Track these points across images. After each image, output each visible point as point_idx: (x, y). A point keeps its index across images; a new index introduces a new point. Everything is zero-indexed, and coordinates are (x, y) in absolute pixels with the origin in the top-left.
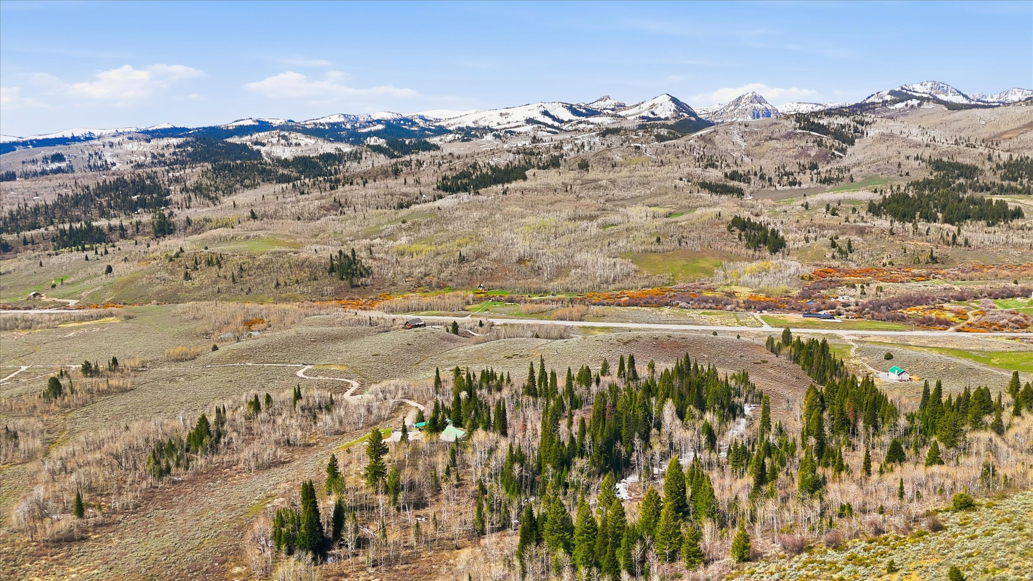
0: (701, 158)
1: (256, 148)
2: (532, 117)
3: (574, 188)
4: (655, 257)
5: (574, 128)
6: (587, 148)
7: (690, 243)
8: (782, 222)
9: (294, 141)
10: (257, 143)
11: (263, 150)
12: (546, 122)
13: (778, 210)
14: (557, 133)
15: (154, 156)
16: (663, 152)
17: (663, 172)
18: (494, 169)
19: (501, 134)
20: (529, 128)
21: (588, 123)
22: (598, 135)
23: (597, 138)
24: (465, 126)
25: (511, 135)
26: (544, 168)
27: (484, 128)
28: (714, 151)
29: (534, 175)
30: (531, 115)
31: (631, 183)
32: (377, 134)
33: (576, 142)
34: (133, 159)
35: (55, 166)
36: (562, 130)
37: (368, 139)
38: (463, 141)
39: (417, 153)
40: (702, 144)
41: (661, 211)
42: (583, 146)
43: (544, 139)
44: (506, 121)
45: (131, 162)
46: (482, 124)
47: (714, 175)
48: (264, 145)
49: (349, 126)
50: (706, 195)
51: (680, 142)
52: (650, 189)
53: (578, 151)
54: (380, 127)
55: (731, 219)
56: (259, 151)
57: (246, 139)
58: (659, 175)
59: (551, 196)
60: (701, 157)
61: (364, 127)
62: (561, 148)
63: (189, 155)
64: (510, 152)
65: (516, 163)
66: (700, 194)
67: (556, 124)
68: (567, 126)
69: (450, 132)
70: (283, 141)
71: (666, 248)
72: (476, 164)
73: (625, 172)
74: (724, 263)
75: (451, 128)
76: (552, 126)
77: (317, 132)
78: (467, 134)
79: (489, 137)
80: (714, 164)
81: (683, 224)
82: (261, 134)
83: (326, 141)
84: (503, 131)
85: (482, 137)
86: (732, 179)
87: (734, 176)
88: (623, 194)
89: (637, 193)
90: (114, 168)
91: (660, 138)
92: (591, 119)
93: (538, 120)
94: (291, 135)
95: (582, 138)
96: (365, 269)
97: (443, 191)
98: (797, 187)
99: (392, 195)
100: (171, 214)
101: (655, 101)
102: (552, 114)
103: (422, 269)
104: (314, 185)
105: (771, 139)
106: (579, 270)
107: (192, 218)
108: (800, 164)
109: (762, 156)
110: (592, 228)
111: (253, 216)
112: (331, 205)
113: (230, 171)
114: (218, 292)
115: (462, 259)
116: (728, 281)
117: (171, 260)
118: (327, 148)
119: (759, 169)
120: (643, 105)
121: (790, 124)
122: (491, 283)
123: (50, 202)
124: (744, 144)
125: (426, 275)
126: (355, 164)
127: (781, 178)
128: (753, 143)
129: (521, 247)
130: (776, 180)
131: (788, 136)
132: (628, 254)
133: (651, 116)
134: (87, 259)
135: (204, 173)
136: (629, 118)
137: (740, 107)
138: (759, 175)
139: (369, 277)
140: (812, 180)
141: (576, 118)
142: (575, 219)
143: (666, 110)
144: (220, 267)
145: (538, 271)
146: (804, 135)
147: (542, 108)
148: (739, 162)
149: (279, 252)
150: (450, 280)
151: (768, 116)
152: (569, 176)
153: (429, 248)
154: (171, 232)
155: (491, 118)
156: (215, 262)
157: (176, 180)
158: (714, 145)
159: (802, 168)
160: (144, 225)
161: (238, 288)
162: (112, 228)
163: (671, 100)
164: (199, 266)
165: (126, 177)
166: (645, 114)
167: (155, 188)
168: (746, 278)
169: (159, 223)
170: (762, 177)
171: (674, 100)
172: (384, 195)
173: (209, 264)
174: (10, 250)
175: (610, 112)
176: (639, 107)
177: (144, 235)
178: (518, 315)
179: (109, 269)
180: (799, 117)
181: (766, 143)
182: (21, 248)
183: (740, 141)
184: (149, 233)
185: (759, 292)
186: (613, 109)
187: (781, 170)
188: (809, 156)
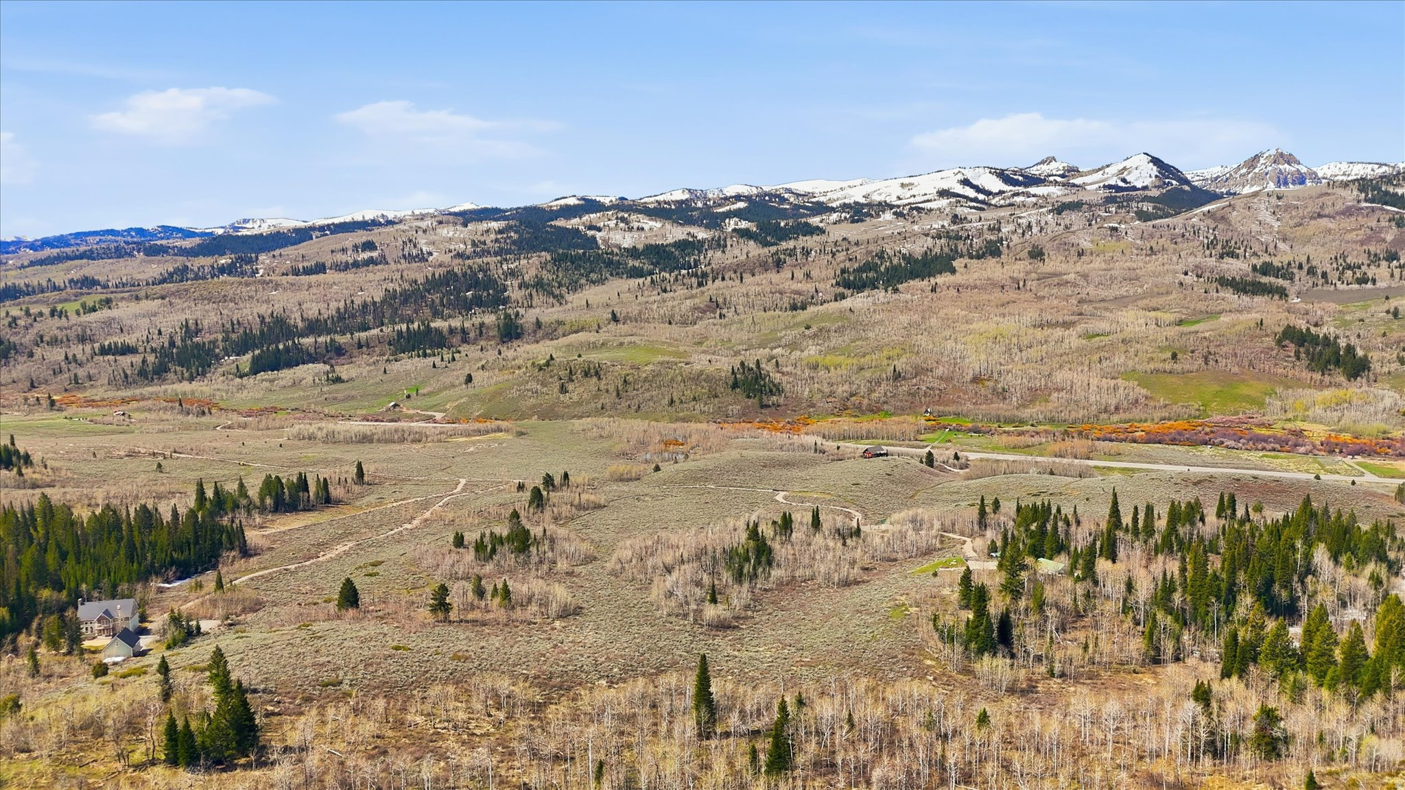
0: (1212, 244)
1: (590, 233)
2: (946, 188)
3: (1029, 283)
4: (1170, 379)
5: (1008, 202)
6: (1035, 230)
7: (1223, 362)
8: (1359, 336)
9: (636, 225)
10: (591, 227)
11: (598, 235)
12: (966, 194)
13: (1348, 317)
14: (984, 209)
15: (474, 244)
16: (1152, 236)
17: (1154, 264)
18: (908, 258)
19: (905, 212)
20: (944, 202)
21: (1028, 195)
22: (1050, 211)
23: (1050, 216)
24: (852, 202)
25: (919, 212)
26: (979, 257)
27: (880, 204)
28: (1230, 234)
29: (966, 266)
30: (945, 185)
31: (1113, 279)
32: (738, 214)
33: (1019, 221)
34: (452, 247)
35: (366, 255)
36: (991, 205)
37: (727, 221)
38: (853, 222)
39: (796, 239)
40: (1209, 222)
41: (1168, 317)
42: (1030, 227)
43: (969, 218)
44: (909, 194)
45: (450, 251)
46: (876, 198)
47: (1236, 267)
48: (599, 230)
49: (700, 205)
50: (1228, 295)
51: (1178, 220)
52: (1141, 287)
53: (1023, 234)
54: (741, 205)
55: (1281, 330)
56: (594, 238)
57: (574, 222)
58: (1150, 267)
59: (997, 295)
60: (1212, 242)
61: (720, 205)
62: (999, 230)
63: (514, 243)
64: (927, 235)
65: (937, 250)
66: (1221, 294)
67: (981, 197)
68: (997, 199)
69: (833, 210)
70: (622, 225)
71: (1187, 367)
72: (883, 252)
73: (1098, 263)
74: (1279, 390)
75: (834, 205)
76: (975, 200)
77: (660, 212)
78: (858, 212)
79: (888, 216)
80: (1233, 252)
81: (1207, 335)
82: (592, 216)
83: (675, 225)
84: (908, 207)
85: (878, 216)
86: (1265, 274)
87: (1266, 269)
88: (1104, 293)
89: (1123, 292)
90: (431, 258)
91: (1143, 216)
92: (1033, 190)
93: (955, 191)
94: (632, 217)
95: (1028, 216)
96: (775, 385)
97: (845, 288)
98: (1369, 285)
99: (781, 293)
100: (517, 314)
101: (1127, 164)
102: (975, 182)
103: (846, 387)
104: (676, 280)
105: (1320, 216)
106: (1063, 394)
107: (543, 319)
108: (1369, 253)
109: (1307, 241)
110: (1072, 339)
111: (615, 318)
112: (706, 306)
113: (573, 263)
114: (602, 408)
115: (897, 376)
116: (1290, 415)
117: (540, 369)
118: (677, 233)
119: (1304, 259)
120: (1107, 170)
121: (1351, 196)
122: (941, 408)
123: (377, 299)
124: (1276, 225)
125: (852, 395)
126: (719, 254)
127: (1342, 273)
128: (1292, 223)
129: (975, 362)
130: (1332, 277)
131: (1348, 212)
132: (1129, 374)
133: (1121, 184)
134: (434, 366)
135: (543, 266)
136: (1088, 188)
137: (1257, 170)
138: (1306, 268)
139: (780, 395)
140: (1392, 276)
141: (1011, 188)
142: (1041, 326)
143: (1143, 175)
144: (599, 379)
145: (1003, 394)
146: (1373, 210)
147: (960, 177)
148: (1271, 249)
149: (668, 363)
150: (885, 402)
151: (1302, 182)
152: (1018, 269)
153: (849, 361)
154: (518, 336)
155: (888, 191)
156: (593, 372)
157: (512, 273)
158: (1230, 225)
159: (1375, 259)
160: (488, 328)
161: (625, 404)
162: (452, 331)
163: (1151, 161)
164: (574, 377)
165: (456, 270)
166: (1112, 182)
167: (490, 283)
168: (1318, 410)
169: (506, 325)
170: (1312, 271)
171: (1156, 161)
172: (771, 292)
173: (586, 374)
174: (344, 355)
175: (1059, 179)
176: (1101, 172)
177: (488, 339)
178: (995, 449)
179: (469, 379)
180: (1363, 184)
181: (1313, 222)
182: (355, 352)
183: (1270, 219)
184: (494, 337)
185: (1341, 431)
186: (1063, 176)
187: (1340, 261)
188: (1384, 240)
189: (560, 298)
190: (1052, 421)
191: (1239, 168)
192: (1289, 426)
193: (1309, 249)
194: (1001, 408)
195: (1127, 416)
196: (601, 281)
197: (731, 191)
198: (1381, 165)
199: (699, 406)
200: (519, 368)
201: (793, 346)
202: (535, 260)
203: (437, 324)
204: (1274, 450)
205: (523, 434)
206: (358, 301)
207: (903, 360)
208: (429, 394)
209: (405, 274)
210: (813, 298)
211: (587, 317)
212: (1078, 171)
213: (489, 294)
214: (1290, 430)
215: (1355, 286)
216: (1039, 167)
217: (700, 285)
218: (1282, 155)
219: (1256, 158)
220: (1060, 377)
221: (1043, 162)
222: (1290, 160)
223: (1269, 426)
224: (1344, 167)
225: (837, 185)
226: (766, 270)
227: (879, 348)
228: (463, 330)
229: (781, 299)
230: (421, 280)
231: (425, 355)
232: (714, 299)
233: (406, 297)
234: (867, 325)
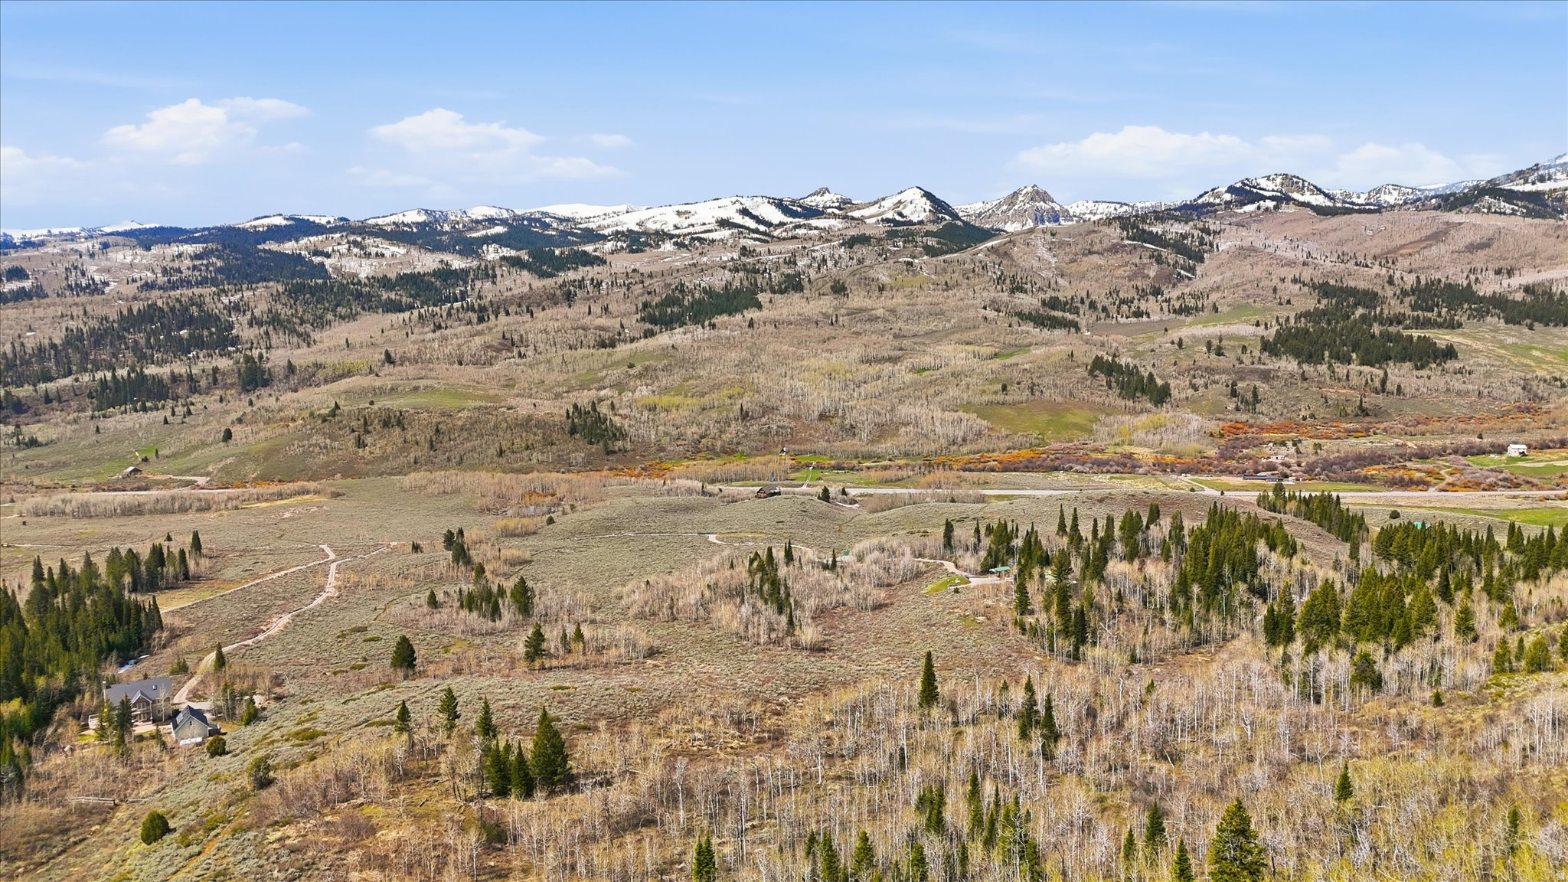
0: (1000, 280)
1: (317, 260)
2: (725, 217)
3: (840, 319)
4: (1006, 410)
5: (790, 234)
6: (830, 264)
7: (1047, 394)
8: (1154, 365)
9: (374, 250)
10: (317, 253)
11: (328, 262)
12: (747, 225)
13: (1140, 348)
14: (768, 242)
15: (165, 271)
16: (945, 271)
17: (952, 299)
18: (709, 292)
19: (687, 242)
20: (725, 233)
21: (810, 227)
22: (841, 245)
23: (842, 250)
24: (625, 229)
25: (701, 244)
26: (782, 292)
27: (657, 233)
28: (1014, 269)
29: (771, 301)
30: (724, 214)
31: (919, 314)
32: (497, 239)
33: (814, 254)
34: (136, 276)
35: (15, 285)
36: (773, 237)
37: (485, 247)
38: (632, 251)
39: (576, 269)
40: (994, 257)
41: (986, 350)
42: (824, 261)
43: (758, 250)
44: (686, 223)
45: (134, 281)
46: (652, 226)
47: (1028, 301)
48: (328, 256)
49: (447, 228)
50: (1029, 327)
51: (966, 255)
52: (949, 321)
53: (819, 268)
54: (499, 229)
55: (1090, 361)
56: (322, 265)
57: (289, 247)
58: (952, 302)
59: (814, 331)
60: (1000, 278)
61: (471, 229)
62: (796, 264)
63: (219, 270)
64: (724, 268)
65: (736, 284)
66: (1024, 328)
67: (762, 228)
68: (779, 231)
69: (604, 238)
70: (355, 250)
71: (1017, 398)
72: (682, 285)
73: (899, 300)
74: (1102, 417)
75: (606, 232)
76: (756, 231)
77: (398, 235)
78: (637, 241)
79: (668, 246)
80: (1022, 288)
81: (1027, 366)
82: (312, 239)
83: (422, 251)
84: (688, 237)
85: (658, 246)
86: (1053, 308)
87: (1054, 303)
88: (914, 328)
89: (932, 326)
90: (107, 290)
91: (930, 251)
92: (814, 222)
93: (735, 221)
94: (367, 241)
95: (821, 250)
96: (617, 429)
97: (651, 323)
98: (1145, 319)
99: (584, 329)
100: (261, 356)
101: (903, 197)
102: (755, 213)
103: (694, 429)
104: (449, 314)
105: (1091, 253)
106: (910, 428)
107: (296, 362)
108: (1137, 288)
109: (1082, 276)
110: (902, 373)
111: (389, 359)
112: (500, 344)
113: (313, 295)
114: (416, 462)
115: (745, 416)
116: (1117, 440)
117: (325, 420)
118: (427, 262)
119: (1084, 295)
120: (883, 203)
121: (1115, 233)
122: (797, 447)
123: (57, 341)
124: (1053, 261)
125: (702, 437)
126: (488, 285)
127: (1119, 307)
128: (1067, 259)
129: (819, 399)
130: (1113, 310)
131: (1114, 249)
132: (968, 407)
133: (898, 218)
134: (166, 422)
135: (276, 298)
136: (867, 221)
137: (1016, 207)
138: (1087, 303)
139: (624, 439)
140: (1162, 309)
141: (791, 219)
142: (869, 362)
143: (918, 210)
144: (404, 429)
145: (852, 430)
146: (1135, 247)
147: (738, 206)
148: (1053, 285)
149: (486, 408)
150: (738, 443)
151: (1056, 220)
152: (827, 303)
153: (689, 401)
154: (266, 383)
155: (665, 218)
156: (393, 421)
157: (236, 308)
158: (1013, 260)
159: (1143, 294)
160: (224, 374)
161: (442, 457)
162: (175, 378)
163: (924, 195)
164: (370, 428)
165: (160, 303)
166: (889, 215)
167: (208, 319)
168: (1141, 435)
169: (249, 369)
170: (1093, 306)
171: (928, 195)
172: (573, 328)
173: (386, 424)
174: (26, 411)
175: (837, 211)
176: (877, 206)
177: (226, 387)
178: (868, 484)
179: (228, 435)
180: (1124, 222)
181: (1085, 259)
182: (42, 408)
183: (1047, 256)
184: (232, 385)
185: (1164, 452)
186: (840, 208)
187: (1115, 296)
188: (1148, 276)
189: (305, 338)
190: (907, 455)
191: (1000, 205)
192: (1119, 450)
193: (1085, 284)
194: (857, 444)
195: (975, 447)
196: (352, 317)
197: (479, 212)
198: (1122, 204)
199: (536, 456)
200: (293, 420)
201: (620, 387)
202: (261, 290)
203: (151, 370)
204: (1117, 472)
205: (339, 495)
206: (30, 344)
207: (746, 398)
208: (174, 456)
209: (89, 308)
210: (619, 334)
211: (352, 359)
212: (851, 203)
213: (211, 334)
214: (1122, 454)
215: (1134, 320)
216: (813, 198)
217: (481, 320)
218: (1038, 192)
219: (1015, 194)
220: (905, 411)
221: (816, 194)
222: (1045, 197)
223: (1102, 451)
224: (1091, 205)
225: (598, 210)
226: (556, 304)
227: (718, 387)
228: (190, 377)
229: (586, 336)
230: (113, 316)
231: (145, 409)
232: (508, 336)
233: (99, 338)
234: (695, 362)
